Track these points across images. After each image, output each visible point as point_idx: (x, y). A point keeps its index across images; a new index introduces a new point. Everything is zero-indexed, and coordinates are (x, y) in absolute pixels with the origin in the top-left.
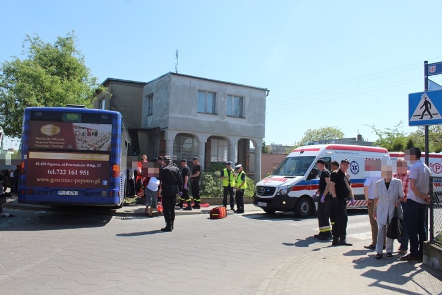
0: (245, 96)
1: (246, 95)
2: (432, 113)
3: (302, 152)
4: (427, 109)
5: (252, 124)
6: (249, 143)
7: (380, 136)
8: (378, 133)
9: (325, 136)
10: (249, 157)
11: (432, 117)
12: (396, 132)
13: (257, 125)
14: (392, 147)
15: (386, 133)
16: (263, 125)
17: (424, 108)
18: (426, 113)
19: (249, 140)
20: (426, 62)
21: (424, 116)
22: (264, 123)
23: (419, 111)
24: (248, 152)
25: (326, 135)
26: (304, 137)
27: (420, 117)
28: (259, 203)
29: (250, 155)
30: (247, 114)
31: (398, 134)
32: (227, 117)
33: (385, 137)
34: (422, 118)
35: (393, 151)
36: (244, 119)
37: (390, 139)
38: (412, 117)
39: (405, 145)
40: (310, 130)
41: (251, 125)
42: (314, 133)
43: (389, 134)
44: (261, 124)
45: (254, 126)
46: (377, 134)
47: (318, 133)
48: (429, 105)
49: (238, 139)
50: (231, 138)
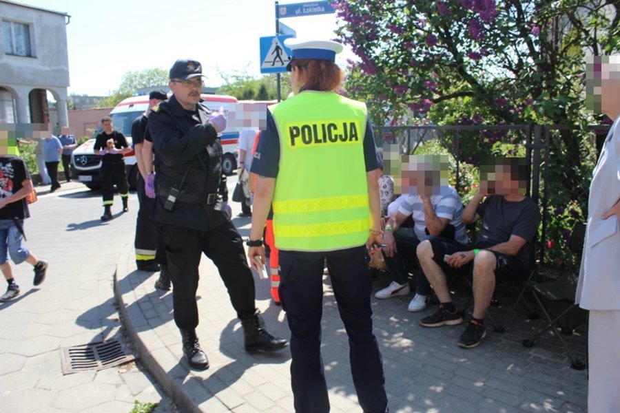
0: (32, 24)
1: (34, 22)
2: (283, 60)
3: (131, 105)
4: (278, 55)
5: (49, 66)
6: (45, 95)
7: (226, 80)
8: (224, 76)
9: (151, 81)
10: (48, 115)
11: (283, 64)
12: (246, 75)
13: (56, 68)
14: (241, 95)
15: (234, 76)
16: (65, 68)
17: (275, 54)
18: (278, 59)
19: (45, 91)
20: (277, 3)
21: (276, 63)
22: (66, 64)
23: (270, 56)
24: (46, 108)
25: (153, 79)
26: (122, 83)
27: (272, 63)
28: (80, 177)
29: (50, 113)
30: (39, 52)
31: (248, 78)
32: (6, 57)
33: (232, 81)
34: (273, 65)
35: (243, 99)
36: (35, 60)
37: (238, 84)
38: (264, 64)
39: (256, 92)
40: (130, 72)
41: (46, 68)
42: (136, 76)
43: (237, 78)
44: (62, 67)
45: (53, 70)
46: (222, 77)
47: (142, 77)
48: (280, 51)
49: (28, 90)
50: (17, 88)
